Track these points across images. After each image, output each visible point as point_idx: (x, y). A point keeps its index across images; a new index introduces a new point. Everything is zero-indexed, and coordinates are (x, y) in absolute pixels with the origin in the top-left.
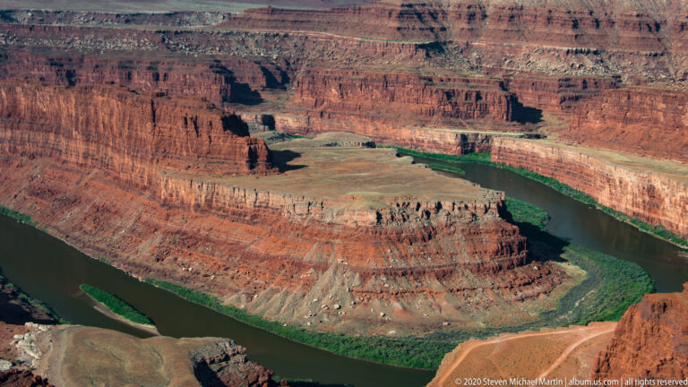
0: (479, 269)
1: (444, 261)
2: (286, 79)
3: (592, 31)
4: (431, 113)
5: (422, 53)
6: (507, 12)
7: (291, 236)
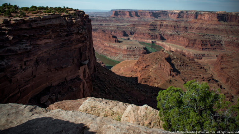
0: (139, 55)
1: (135, 54)
2: (133, 33)
3: (177, 28)
4: (149, 38)
5: (150, 30)
6: (165, 25)
7: (117, 50)
